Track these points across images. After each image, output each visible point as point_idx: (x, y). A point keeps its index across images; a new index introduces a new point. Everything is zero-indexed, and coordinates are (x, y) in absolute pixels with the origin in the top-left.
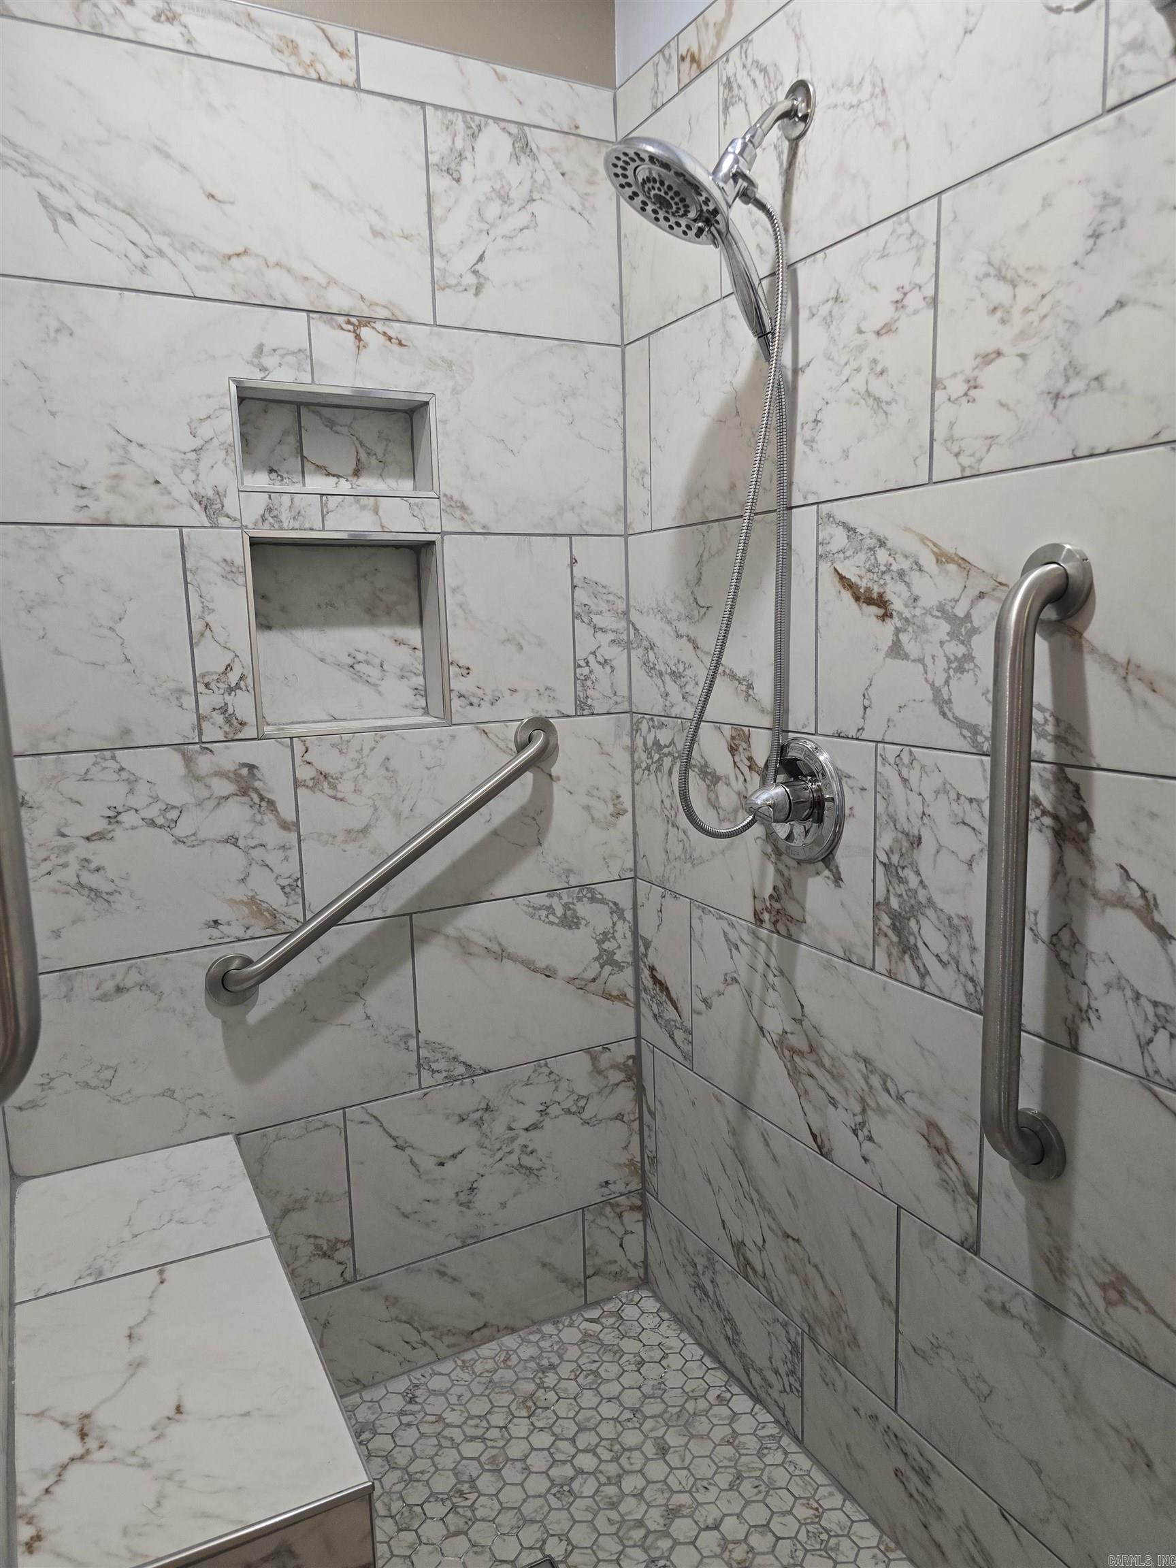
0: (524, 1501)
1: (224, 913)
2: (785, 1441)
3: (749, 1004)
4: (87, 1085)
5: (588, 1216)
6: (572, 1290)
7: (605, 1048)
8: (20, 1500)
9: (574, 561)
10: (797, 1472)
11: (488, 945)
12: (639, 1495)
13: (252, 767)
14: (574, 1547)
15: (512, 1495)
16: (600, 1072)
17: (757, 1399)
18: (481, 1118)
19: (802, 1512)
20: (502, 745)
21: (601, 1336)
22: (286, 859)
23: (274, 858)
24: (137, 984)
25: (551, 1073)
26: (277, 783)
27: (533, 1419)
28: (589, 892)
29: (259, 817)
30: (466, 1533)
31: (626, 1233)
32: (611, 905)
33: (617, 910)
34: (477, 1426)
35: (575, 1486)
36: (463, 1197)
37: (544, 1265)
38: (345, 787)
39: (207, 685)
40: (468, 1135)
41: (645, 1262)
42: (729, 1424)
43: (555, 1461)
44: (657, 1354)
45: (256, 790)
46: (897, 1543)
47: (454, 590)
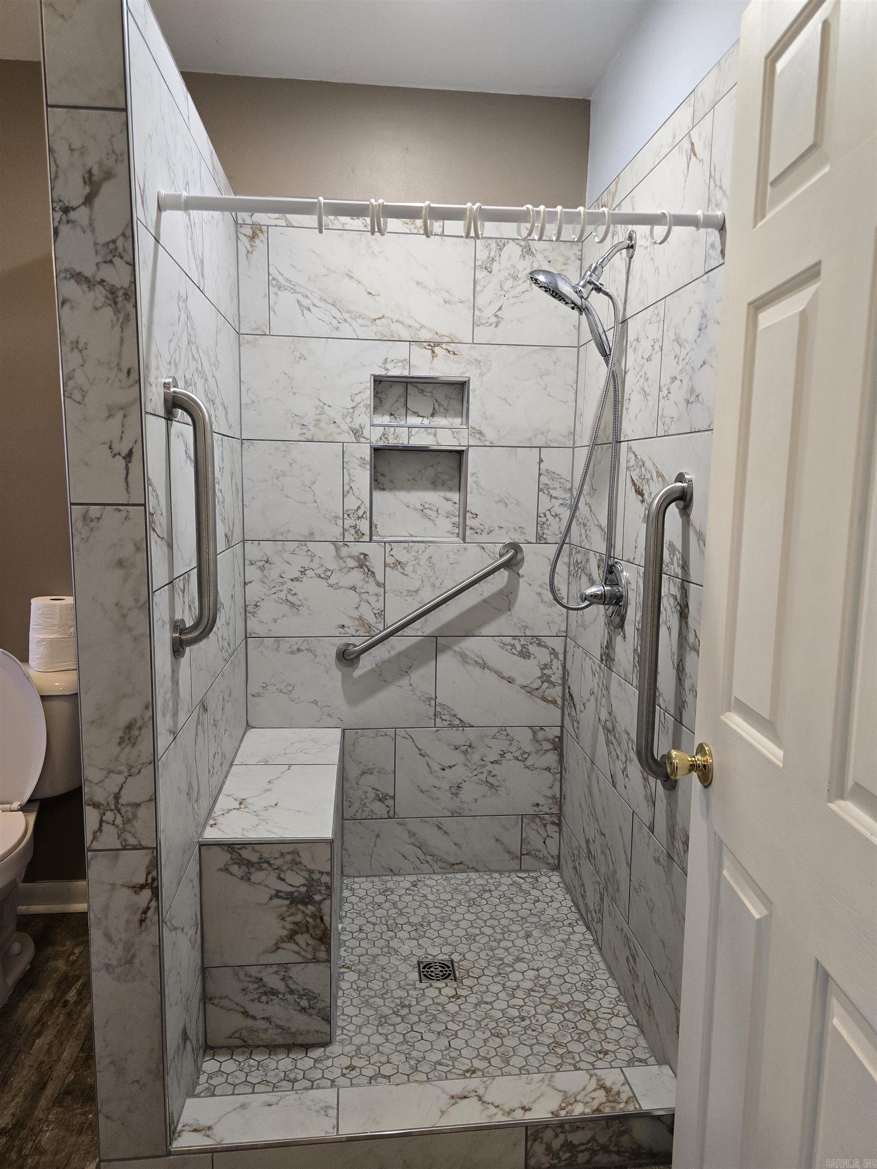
0: (450, 936)
1: (347, 622)
2: (594, 949)
3: (596, 705)
4: (281, 691)
5: (525, 820)
6: (512, 859)
7: (541, 728)
8: (213, 815)
9: (541, 461)
10: (592, 961)
11: (477, 659)
12: (507, 949)
13: (365, 555)
14: (465, 959)
15: (445, 933)
16: (537, 741)
17: (588, 928)
18: (466, 750)
19: (584, 976)
20: (492, 555)
21: (522, 885)
22: (378, 600)
23: (372, 599)
24: (306, 649)
25: (508, 735)
26: (376, 564)
27: (470, 908)
28: (538, 640)
29: (367, 579)
30: (418, 940)
31: (548, 836)
32: (550, 649)
33: (554, 653)
34: (441, 903)
35: (477, 938)
36: (453, 790)
37: (497, 840)
38: (409, 569)
39: (348, 515)
40: (461, 758)
41: (559, 856)
42: (568, 935)
43: (472, 926)
44: (549, 899)
45: (366, 566)
46: (625, 999)
47: (472, 475)
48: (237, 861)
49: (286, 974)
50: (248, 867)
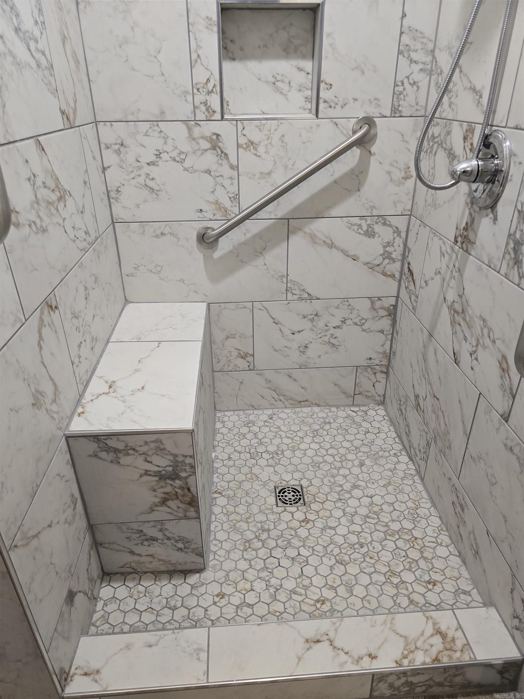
0: (300, 464)
1: (205, 207)
2: (416, 478)
3: (442, 286)
4: (151, 271)
5: (359, 370)
6: (347, 397)
7: (379, 299)
8: (83, 401)
9: (404, 15)
10: (416, 490)
11: (325, 239)
12: (345, 477)
13: (218, 135)
14: (312, 485)
15: (295, 461)
16: (374, 309)
17: (411, 459)
18: (313, 318)
19: (410, 504)
20: (345, 132)
21: (355, 418)
22: (232, 184)
23: (227, 183)
24: (170, 233)
25: (350, 305)
26: (229, 146)
27: (314, 438)
28: (383, 219)
29: (220, 162)
30: (274, 467)
31: (377, 381)
32: (394, 228)
33: (397, 231)
34: (292, 434)
35: (321, 465)
36: (301, 349)
37: (335, 385)
38: (261, 150)
39: (198, 90)
40: (307, 324)
41: (384, 395)
42: (395, 465)
43: (317, 454)
44: (376, 431)
45: (219, 147)
46: (447, 529)
47: (328, 35)
48: (104, 449)
49: (162, 527)
50: (115, 453)
